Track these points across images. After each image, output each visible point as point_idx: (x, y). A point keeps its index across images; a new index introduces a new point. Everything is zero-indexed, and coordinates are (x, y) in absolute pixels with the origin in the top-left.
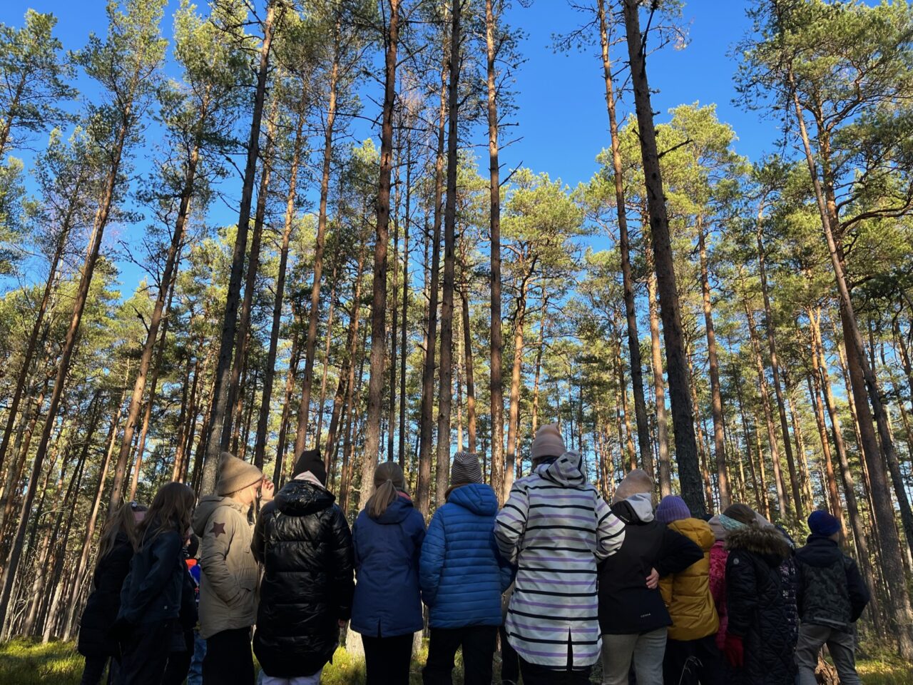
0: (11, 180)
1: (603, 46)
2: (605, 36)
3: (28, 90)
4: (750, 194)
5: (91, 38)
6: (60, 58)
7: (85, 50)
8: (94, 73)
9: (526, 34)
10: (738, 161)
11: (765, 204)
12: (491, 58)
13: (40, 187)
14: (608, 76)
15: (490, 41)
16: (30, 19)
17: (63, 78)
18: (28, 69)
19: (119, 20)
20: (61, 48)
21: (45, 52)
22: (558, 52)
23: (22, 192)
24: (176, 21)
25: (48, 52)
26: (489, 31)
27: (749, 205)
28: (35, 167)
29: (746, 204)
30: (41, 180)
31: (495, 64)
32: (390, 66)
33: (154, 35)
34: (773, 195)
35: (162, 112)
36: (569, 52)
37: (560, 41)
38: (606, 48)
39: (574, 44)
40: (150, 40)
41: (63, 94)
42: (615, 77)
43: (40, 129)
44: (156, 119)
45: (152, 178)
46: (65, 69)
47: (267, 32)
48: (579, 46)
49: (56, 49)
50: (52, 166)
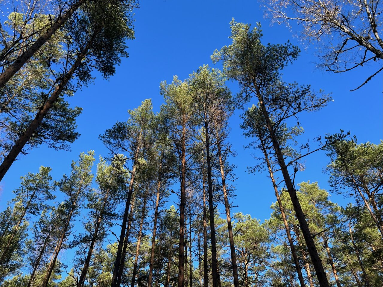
0: (23, 231)
1: (270, 173)
2: (270, 169)
3: (36, 197)
4: (342, 220)
5: (64, 176)
6: (50, 183)
7: (61, 181)
8: (62, 190)
9: (236, 166)
10: (333, 205)
11: (351, 225)
12: (223, 178)
13: (34, 236)
14: (275, 185)
15: (222, 172)
16: (41, 169)
17: (51, 191)
18: (37, 189)
19: (76, 168)
20: (52, 180)
21: (45, 182)
22: (251, 173)
23: (27, 235)
24: (98, 167)
25: (46, 181)
26: (221, 168)
27: (344, 225)
28: (33, 227)
29: (342, 224)
30: (35, 233)
31: (225, 181)
32: (183, 188)
33: (88, 173)
34: (354, 220)
35: (88, 205)
36: (255, 173)
37: (251, 170)
38: (272, 174)
39: (257, 170)
40: (87, 175)
41: (49, 198)
42: (278, 186)
43: (37, 214)
44: (85, 208)
45: (80, 235)
46: (52, 188)
47: (133, 176)
48: (259, 171)
49: (49, 180)
50: (40, 226)
